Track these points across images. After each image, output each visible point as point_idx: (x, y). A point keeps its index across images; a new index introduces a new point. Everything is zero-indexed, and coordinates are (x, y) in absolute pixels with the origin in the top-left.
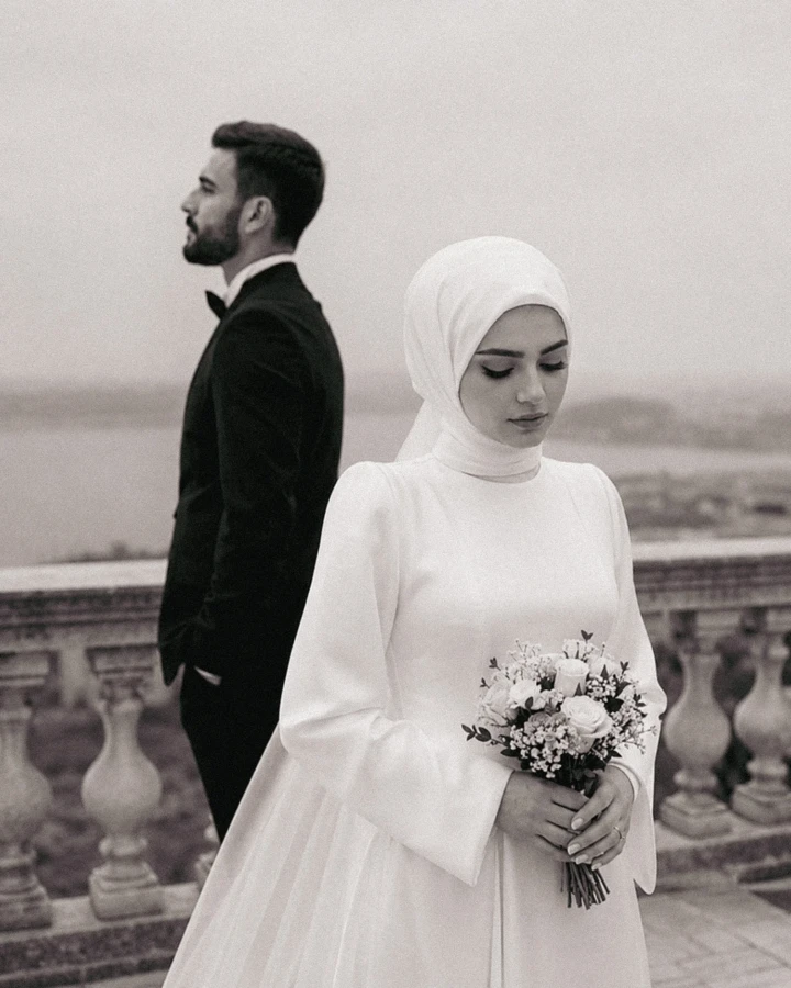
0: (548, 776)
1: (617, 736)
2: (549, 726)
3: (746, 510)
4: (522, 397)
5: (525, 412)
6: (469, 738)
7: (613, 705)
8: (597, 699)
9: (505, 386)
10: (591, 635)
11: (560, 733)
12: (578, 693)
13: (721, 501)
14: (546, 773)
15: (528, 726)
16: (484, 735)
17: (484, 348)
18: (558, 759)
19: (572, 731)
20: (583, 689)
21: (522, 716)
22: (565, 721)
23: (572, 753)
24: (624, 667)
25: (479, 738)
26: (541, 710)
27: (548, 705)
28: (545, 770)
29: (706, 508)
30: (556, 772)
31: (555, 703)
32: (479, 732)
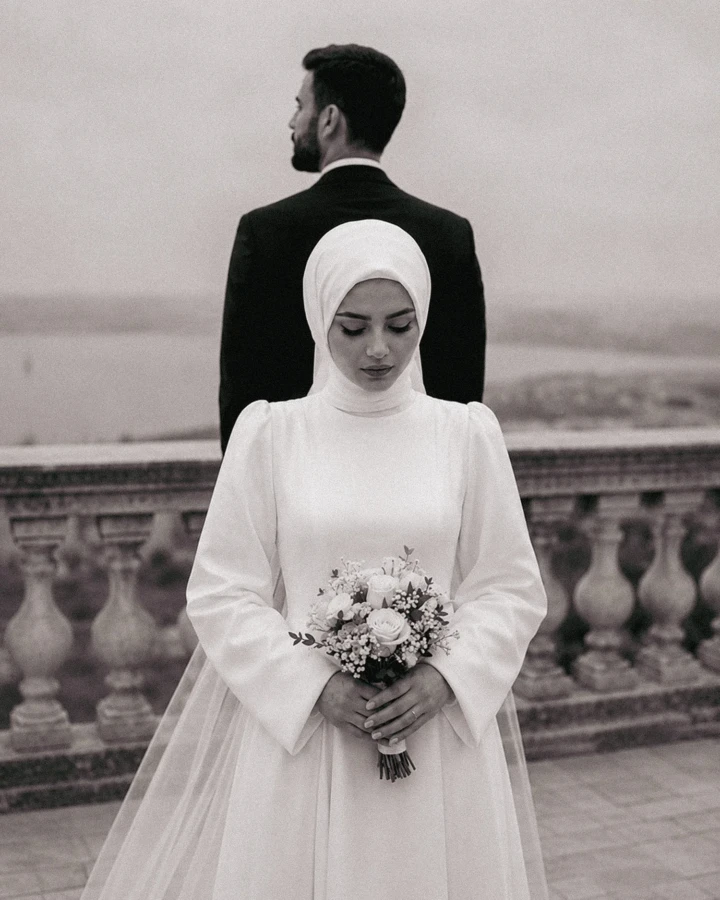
0: (356, 676)
1: (413, 643)
2: (356, 635)
3: (657, 403)
4: (369, 352)
5: (372, 364)
6: (295, 643)
7: (413, 615)
8: (401, 611)
9: (357, 343)
10: (412, 550)
11: (363, 640)
12: (385, 605)
13: (637, 395)
14: (353, 674)
15: (340, 634)
16: (310, 640)
17: (342, 311)
18: (363, 662)
19: (373, 640)
20: (389, 602)
21: (339, 624)
22: (368, 631)
23: (375, 657)
24: (429, 582)
25: (305, 643)
26: (351, 621)
27: (357, 616)
28: (353, 671)
29: (625, 401)
30: (361, 673)
31: (362, 615)
32: (305, 638)
